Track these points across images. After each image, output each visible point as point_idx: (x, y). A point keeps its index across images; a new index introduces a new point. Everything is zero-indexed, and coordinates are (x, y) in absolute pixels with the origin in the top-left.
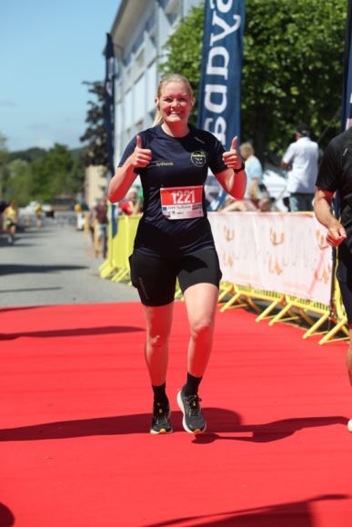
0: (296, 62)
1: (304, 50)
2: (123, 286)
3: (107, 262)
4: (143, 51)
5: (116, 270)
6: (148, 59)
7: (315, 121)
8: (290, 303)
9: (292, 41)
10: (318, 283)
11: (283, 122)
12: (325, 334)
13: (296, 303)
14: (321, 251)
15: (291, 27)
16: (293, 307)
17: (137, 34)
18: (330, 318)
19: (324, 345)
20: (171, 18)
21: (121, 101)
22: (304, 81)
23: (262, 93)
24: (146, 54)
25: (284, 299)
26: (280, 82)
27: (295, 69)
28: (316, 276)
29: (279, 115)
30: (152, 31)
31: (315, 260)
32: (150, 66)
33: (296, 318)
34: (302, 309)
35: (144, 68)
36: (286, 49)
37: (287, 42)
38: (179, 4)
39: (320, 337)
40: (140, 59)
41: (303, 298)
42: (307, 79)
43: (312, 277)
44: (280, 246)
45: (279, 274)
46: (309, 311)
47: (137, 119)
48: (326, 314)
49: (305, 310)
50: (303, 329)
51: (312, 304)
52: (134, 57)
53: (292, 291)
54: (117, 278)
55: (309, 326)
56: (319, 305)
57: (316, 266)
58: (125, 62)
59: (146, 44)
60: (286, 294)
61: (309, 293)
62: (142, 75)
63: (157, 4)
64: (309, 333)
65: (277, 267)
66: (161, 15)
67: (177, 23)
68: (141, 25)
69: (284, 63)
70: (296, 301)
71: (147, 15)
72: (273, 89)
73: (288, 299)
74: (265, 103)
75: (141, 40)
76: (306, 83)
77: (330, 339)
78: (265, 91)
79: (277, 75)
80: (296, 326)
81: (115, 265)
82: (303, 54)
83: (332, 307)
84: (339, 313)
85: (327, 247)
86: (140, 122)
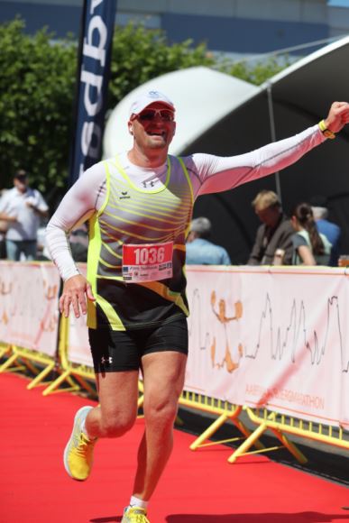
0: (33, 112)
1: (43, 100)
8: (17, 353)
9: (30, 90)
10: (44, 334)
12: (49, 385)
13: (24, 354)
14: (47, 302)
15: (29, 77)
16: (20, 357)
18: (55, 369)
19: (49, 396)
22: (42, 131)
25: (11, 350)
26: (17, 132)
27: (33, 119)
28: (42, 326)
31: (42, 310)
33: (23, 368)
34: (30, 360)
36: (24, 98)
37: (25, 92)
39: (44, 388)
41: (30, 348)
43: (37, 326)
44: (8, 296)
45: (6, 323)
46: (37, 362)
48: (51, 365)
49: (32, 361)
50: (29, 379)
51: (39, 355)
53: (19, 341)
55: (34, 375)
56: (45, 356)
60: (13, 343)
64: (33, 383)
65: (5, 316)
69: (21, 113)
70: (23, 351)
72: (10, 137)
73: (14, 349)
76: (44, 133)
77: (55, 389)
79: (14, 123)
80: (22, 376)
82: (42, 104)
83: (57, 357)
84: (64, 363)
85: (53, 297)
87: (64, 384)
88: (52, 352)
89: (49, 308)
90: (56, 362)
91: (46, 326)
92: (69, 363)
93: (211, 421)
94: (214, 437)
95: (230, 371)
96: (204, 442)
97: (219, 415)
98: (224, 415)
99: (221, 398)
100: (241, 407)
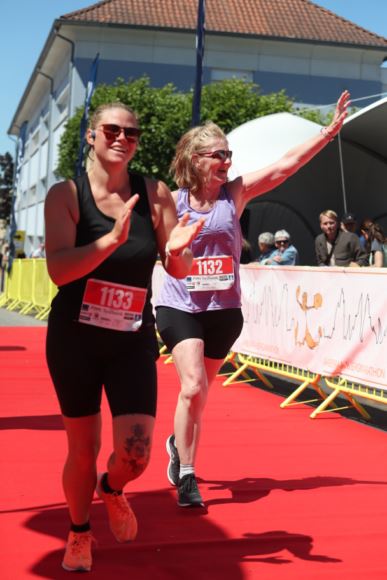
0: (156, 147)
1: (163, 136)
2: (15, 313)
3: (4, 294)
4: (38, 133)
5: (11, 301)
6: (42, 139)
9: (153, 130)
15: (154, 120)
17: (34, 119)
20: (61, 108)
21: (19, 171)
22: (162, 161)
24: (40, 134)
26: (143, 161)
27: (155, 152)
30: (47, 116)
32: (43, 143)
35: (38, 146)
36: (149, 136)
37: (150, 131)
38: (67, 98)
40: (36, 138)
47: (31, 186)
52: (31, 136)
54: (11, 307)
58: (24, 140)
59: (41, 127)
62: (37, 150)
63: (51, 96)
66: (54, 104)
67: (65, 113)
68: (39, 112)
69: (146, 146)
71: (43, 105)
72: (138, 166)
75: (37, 123)
79: (141, 155)
81: (10, 297)
82: (162, 139)
86: (34, 187)
93: (297, 386)
94: (299, 398)
95: (311, 348)
96: (291, 402)
97: (302, 382)
98: (307, 381)
99: (304, 368)
100: (320, 376)
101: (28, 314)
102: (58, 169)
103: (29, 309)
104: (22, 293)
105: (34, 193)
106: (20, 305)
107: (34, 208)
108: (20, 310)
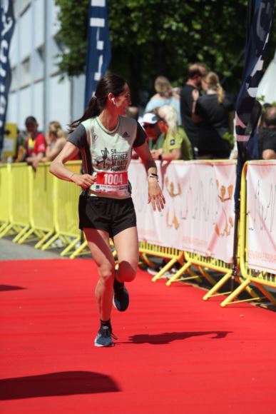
7: (220, 59)
8: (190, 260)
10: (220, 239)
11: (185, 60)
12: (228, 295)
13: (196, 261)
14: (222, 204)
16: (193, 264)
18: (233, 277)
19: (227, 306)
22: (207, 14)
23: (161, 28)
25: (183, 257)
26: (180, 16)
28: (217, 230)
29: (180, 52)
31: (217, 213)
33: (196, 277)
34: (203, 267)
39: (222, 299)
41: (204, 255)
42: (210, 12)
43: (213, 231)
44: (178, 197)
45: (177, 228)
46: (210, 269)
47: (23, 56)
48: (229, 272)
49: (206, 269)
50: (203, 289)
51: (213, 261)
53: (191, 247)
55: (211, 286)
56: (220, 262)
57: (216, 220)
60: (185, 250)
61: (210, 249)
64: (210, 293)
65: (175, 221)
70: (196, 258)
73: (187, 257)
74: (165, 39)
76: (210, 17)
77: (233, 301)
78: (166, 26)
79: (177, 6)
80: (196, 286)
83: (235, 265)
84: (243, 272)
85: (229, 199)
86: (27, 60)
87: (244, 295)
88: (229, 259)
89: (224, 211)
90: (234, 269)
91: (222, 231)
92: (248, 271)
101: (25, 243)
102: (60, 32)
103: (27, 235)
104: (14, 213)
105: (28, 69)
106: (12, 229)
107: (27, 91)
108: (13, 236)
